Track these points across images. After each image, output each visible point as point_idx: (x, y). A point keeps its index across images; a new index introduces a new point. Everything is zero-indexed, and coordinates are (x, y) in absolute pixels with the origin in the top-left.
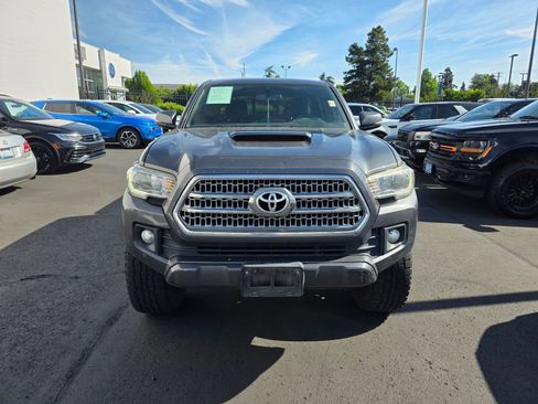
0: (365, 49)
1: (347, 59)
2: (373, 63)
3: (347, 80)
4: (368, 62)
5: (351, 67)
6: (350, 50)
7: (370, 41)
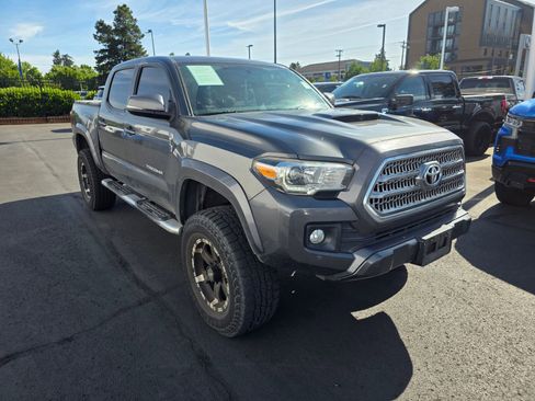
0: (113, 28)
1: (95, 36)
2: (125, 44)
3: (99, 60)
4: (120, 42)
5: (102, 46)
6: (97, 27)
7: (117, 20)
